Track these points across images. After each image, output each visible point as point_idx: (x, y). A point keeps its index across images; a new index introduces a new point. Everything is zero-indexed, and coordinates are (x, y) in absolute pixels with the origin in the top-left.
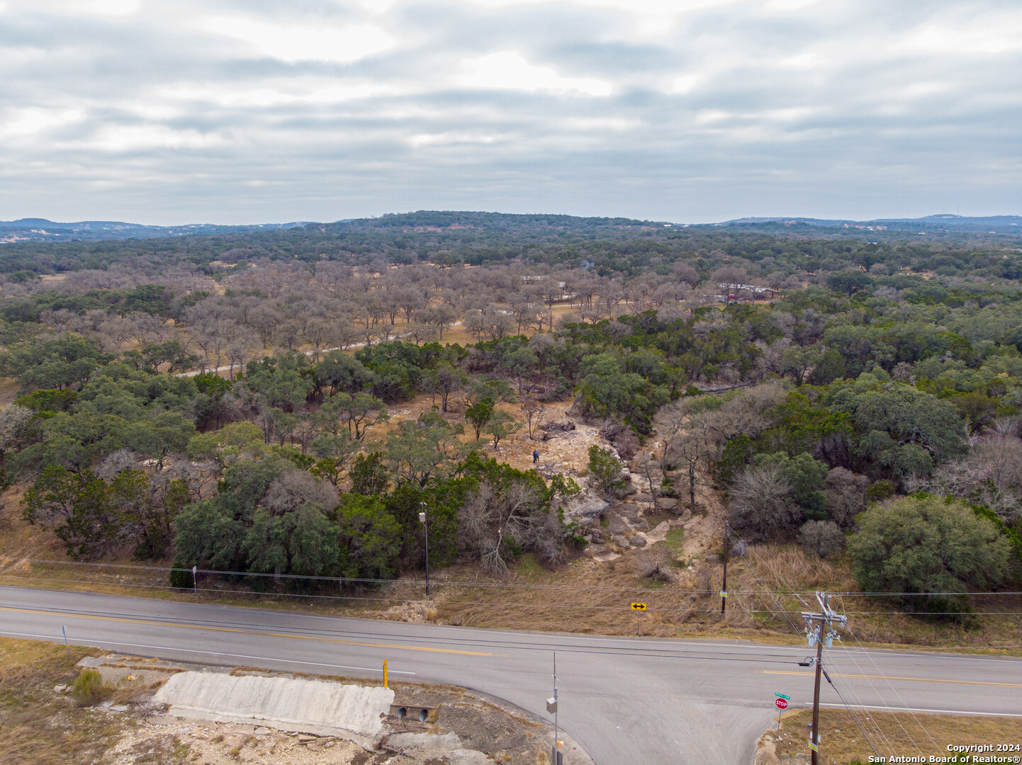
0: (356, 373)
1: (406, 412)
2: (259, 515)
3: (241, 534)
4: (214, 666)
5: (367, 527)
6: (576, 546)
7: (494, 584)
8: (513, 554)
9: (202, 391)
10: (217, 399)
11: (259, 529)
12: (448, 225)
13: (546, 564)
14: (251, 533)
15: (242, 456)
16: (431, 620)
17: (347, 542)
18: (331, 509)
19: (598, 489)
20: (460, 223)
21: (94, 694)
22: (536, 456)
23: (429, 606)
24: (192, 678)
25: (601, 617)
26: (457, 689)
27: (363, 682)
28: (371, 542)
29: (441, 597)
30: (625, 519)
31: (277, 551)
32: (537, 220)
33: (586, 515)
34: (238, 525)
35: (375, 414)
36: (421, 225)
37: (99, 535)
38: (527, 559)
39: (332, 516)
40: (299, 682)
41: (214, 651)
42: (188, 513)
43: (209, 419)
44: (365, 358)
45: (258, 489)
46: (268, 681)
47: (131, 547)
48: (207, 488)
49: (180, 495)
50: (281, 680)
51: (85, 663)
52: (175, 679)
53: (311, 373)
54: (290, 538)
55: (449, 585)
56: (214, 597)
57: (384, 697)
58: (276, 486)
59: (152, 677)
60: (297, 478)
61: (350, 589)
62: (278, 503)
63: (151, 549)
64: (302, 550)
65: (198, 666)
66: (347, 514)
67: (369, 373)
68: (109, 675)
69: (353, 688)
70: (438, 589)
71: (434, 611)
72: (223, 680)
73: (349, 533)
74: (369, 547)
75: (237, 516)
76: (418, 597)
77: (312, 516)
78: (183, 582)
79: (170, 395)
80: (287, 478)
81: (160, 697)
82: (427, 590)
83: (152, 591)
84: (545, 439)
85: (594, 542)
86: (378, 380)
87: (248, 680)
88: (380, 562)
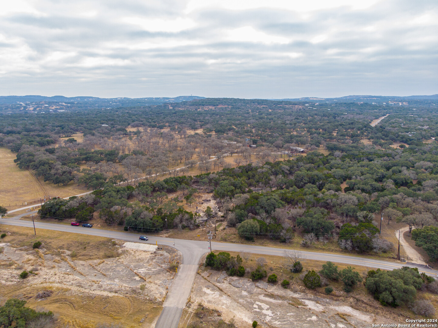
0: (163, 186)
1: (174, 195)
2: (139, 219)
3: (136, 222)
4: (132, 242)
5: (157, 221)
6: (198, 226)
7: (179, 232)
8: (184, 227)
9: (128, 190)
10: (132, 192)
11: (139, 221)
12: (218, 105)
13: (191, 229)
14: (138, 222)
15: (137, 208)
16: (167, 237)
17: (154, 224)
18: (151, 218)
19: (207, 215)
20: (222, 104)
21: (114, 244)
22: (197, 208)
23: (167, 235)
24: (128, 243)
25: (195, 238)
26: (167, 246)
27: (153, 245)
28: (157, 224)
29: (170, 234)
30: (211, 222)
31: (142, 225)
32: (253, 103)
33: (202, 221)
34: (136, 220)
35: (165, 196)
36: (207, 105)
37: (112, 221)
38: (187, 228)
39: (151, 219)
40: (144, 244)
41: (132, 240)
42: (127, 218)
43: (130, 197)
44: (166, 181)
45: (139, 214)
46: (140, 244)
47: (117, 223)
48: (130, 213)
49: (126, 214)
50: (141, 244)
51: (113, 240)
52: (126, 243)
53: (153, 185)
54: (144, 223)
55: (171, 232)
56: (131, 232)
57: (157, 246)
58: (142, 214)
59: (123, 243)
60: (146, 212)
61: (154, 232)
62: (142, 217)
63: (121, 224)
64: (146, 225)
65: (129, 241)
66: (154, 219)
67: (166, 186)
68: (117, 242)
69: (152, 245)
70: (169, 233)
71: (167, 236)
72: (133, 243)
73: (154, 222)
74: (157, 225)
75: (136, 219)
76: (165, 234)
77: (148, 219)
78: (126, 230)
79: (122, 192)
80: (144, 212)
81: (124, 245)
82: (167, 233)
83: (121, 231)
84: (202, 203)
85: (202, 226)
86: (168, 187)
87: (137, 244)
88: (159, 227)
